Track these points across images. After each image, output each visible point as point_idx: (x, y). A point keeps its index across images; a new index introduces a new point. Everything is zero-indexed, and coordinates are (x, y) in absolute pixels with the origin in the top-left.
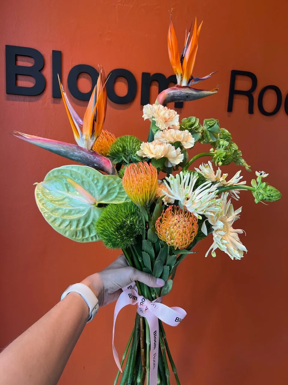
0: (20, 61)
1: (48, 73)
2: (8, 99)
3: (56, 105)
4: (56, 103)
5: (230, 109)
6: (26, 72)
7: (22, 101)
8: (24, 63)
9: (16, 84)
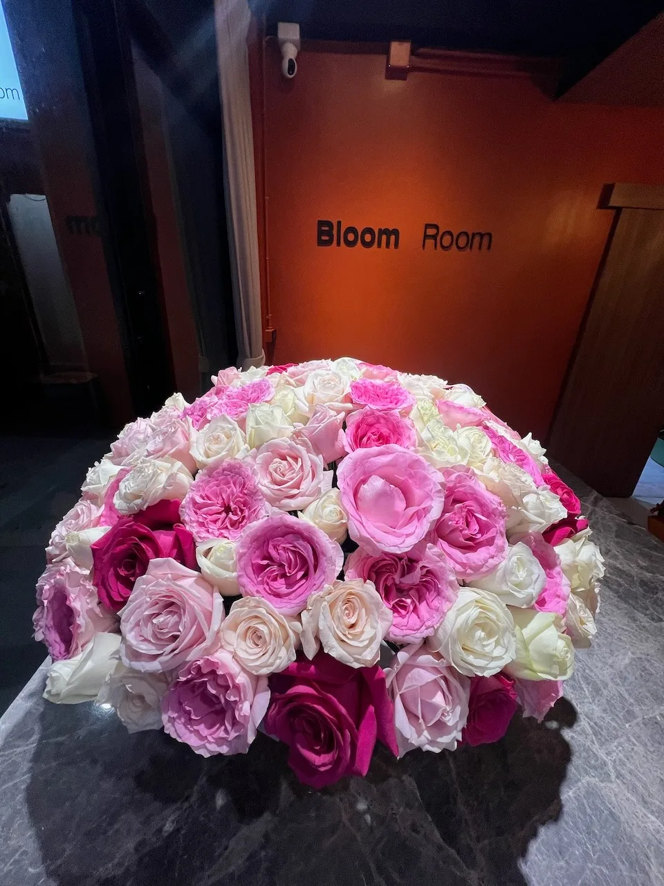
0: (323, 228)
1: (335, 232)
2: (318, 248)
4: (338, 248)
5: (424, 246)
6: (325, 233)
7: (323, 248)
8: (325, 228)
9: (321, 239)
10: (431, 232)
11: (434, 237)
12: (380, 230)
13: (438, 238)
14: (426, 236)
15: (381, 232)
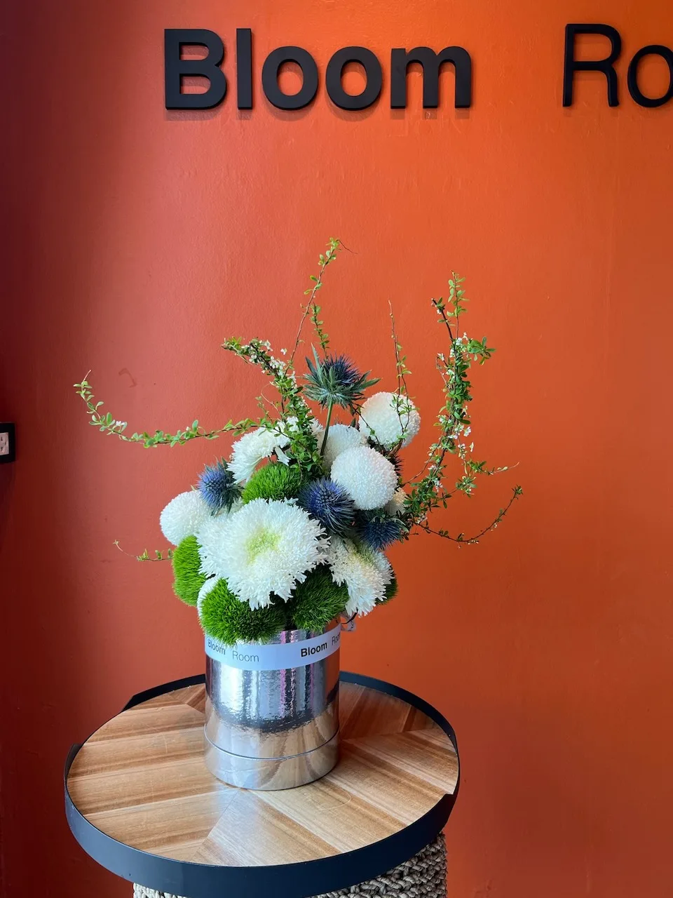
0: (186, 54)
1: (230, 69)
2: (168, 119)
3: (244, 122)
4: (245, 119)
5: (568, 101)
6: (196, 72)
7: (190, 120)
8: (193, 55)
9: (181, 91)
10: (593, 49)
11: (606, 67)
12: (397, 53)
13: (622, 69)
14: (573, 67)
15: (405, 61)
